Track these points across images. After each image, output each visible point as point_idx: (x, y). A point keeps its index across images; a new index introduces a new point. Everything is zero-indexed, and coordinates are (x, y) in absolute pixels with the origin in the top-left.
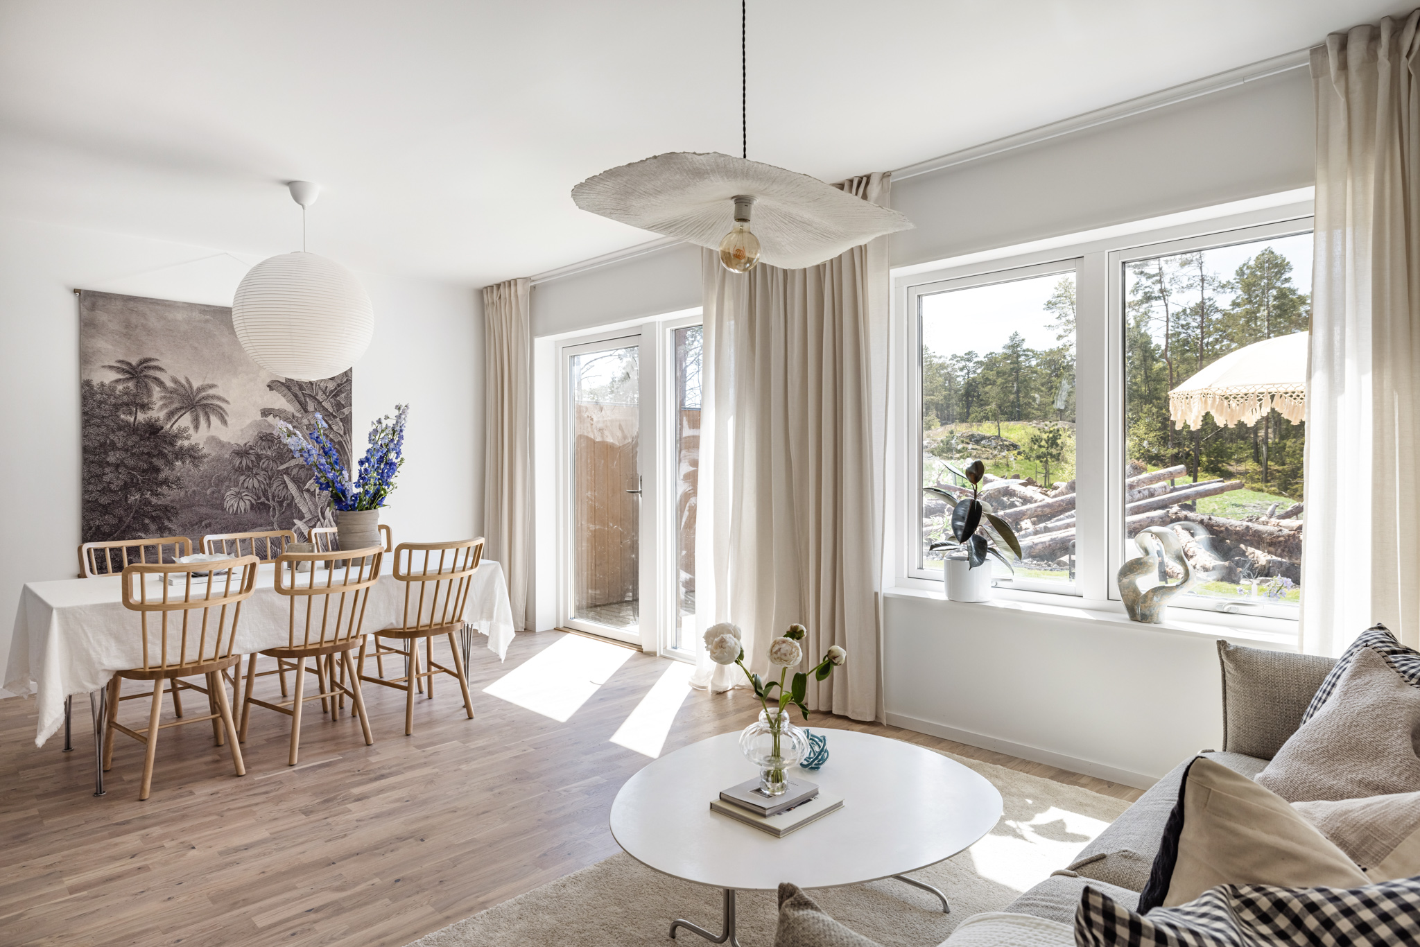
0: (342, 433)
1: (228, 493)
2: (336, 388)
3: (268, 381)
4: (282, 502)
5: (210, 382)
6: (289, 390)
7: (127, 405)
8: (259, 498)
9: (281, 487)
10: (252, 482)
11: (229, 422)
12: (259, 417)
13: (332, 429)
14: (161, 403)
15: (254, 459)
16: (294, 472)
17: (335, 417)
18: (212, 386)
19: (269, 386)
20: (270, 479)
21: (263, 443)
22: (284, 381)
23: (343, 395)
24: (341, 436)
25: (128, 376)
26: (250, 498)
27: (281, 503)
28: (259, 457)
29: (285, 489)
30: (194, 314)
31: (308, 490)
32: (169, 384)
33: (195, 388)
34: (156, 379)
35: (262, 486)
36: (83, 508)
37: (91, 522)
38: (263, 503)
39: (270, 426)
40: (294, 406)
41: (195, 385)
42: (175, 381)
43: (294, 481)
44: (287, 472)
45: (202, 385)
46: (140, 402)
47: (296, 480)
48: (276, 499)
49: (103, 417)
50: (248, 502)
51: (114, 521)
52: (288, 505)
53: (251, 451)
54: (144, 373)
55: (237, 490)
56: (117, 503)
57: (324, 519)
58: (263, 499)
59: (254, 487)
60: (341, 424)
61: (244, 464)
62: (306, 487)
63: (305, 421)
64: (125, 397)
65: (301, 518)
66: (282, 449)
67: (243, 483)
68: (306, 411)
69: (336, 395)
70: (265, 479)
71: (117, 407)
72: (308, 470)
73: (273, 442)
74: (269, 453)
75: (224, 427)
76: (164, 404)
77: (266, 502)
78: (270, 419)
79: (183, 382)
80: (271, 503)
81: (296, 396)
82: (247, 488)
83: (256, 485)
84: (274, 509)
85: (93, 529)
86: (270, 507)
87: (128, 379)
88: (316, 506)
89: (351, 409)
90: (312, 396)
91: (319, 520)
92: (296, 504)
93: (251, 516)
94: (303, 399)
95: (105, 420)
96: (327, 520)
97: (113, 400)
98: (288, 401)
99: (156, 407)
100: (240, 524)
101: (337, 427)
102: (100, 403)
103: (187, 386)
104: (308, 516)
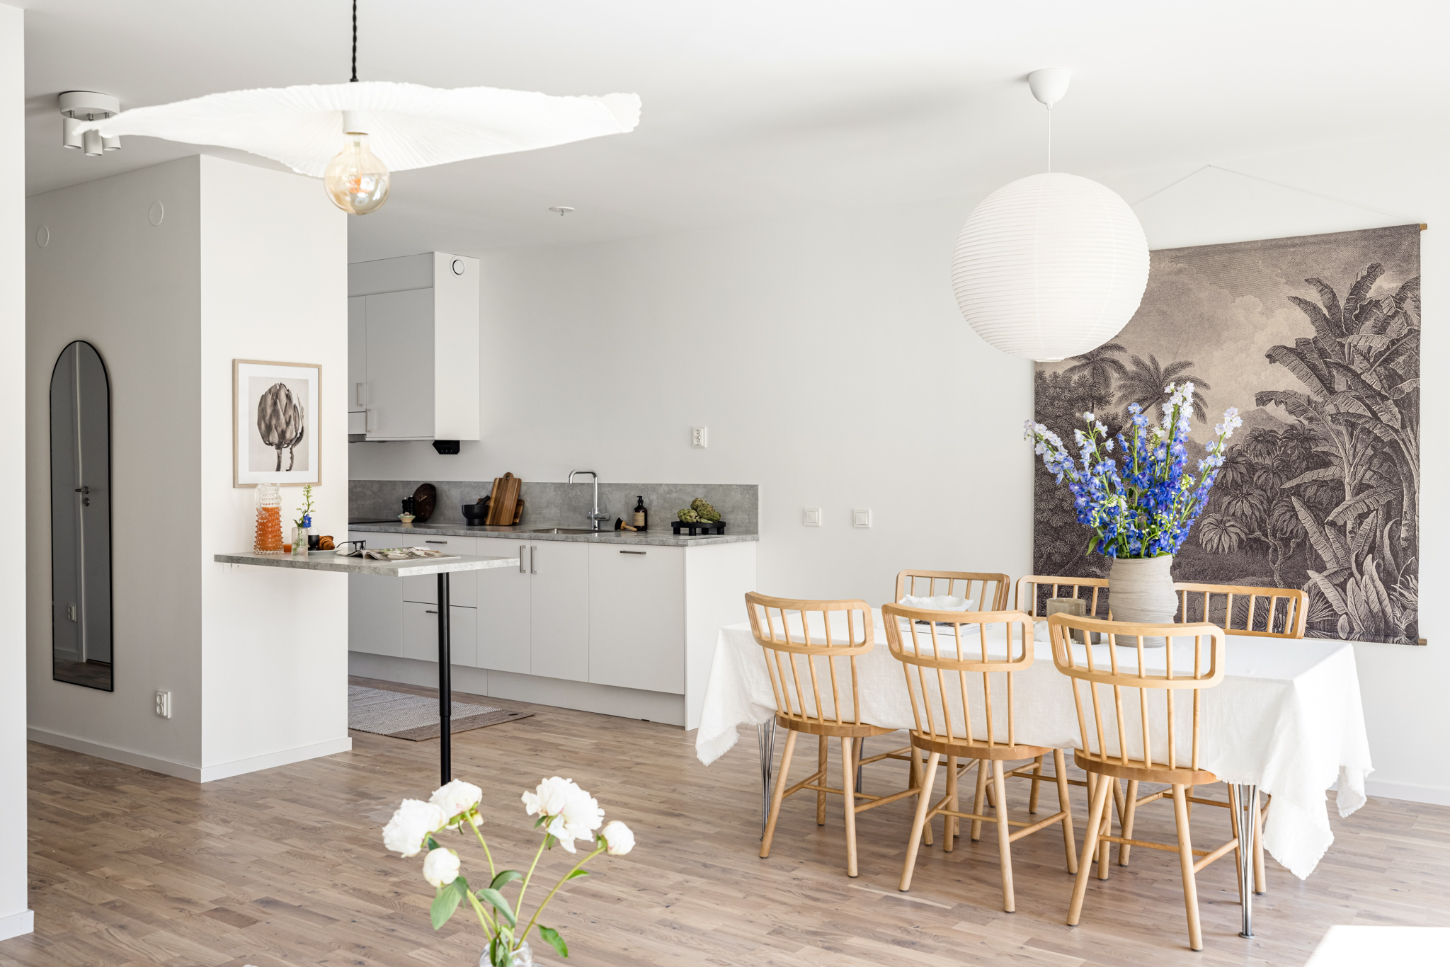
0: (1398, 426)
1: (1206, 521)
2: (1388, 348)
3: (1267, 347)
4: (1289, 539)
5: (1183, 360)
6: (1302, 359)
7: (1083, 399)
8: (1252, 532)
9: (1287, 516)
10: (1241, 507)
11: (1208, 416)
12: (1253, 406)
13: (1379, 419)
14: (1120, 394)
15: (1244, 470)
16: (1310, 492)
17: (1384, 398)
18: (1186, 365)
19: (1269, 356)
20: (1270, 502)
21: (1259, 447)
22: (1294, 346)
23: (1401, 359)
24: (1396, 431)
25: (1084, 361)
26: (1238, 531)
27: (1286, 542)
28: (1252, 468)
29: (1294, 520)
30: (1162, 265)
31: (1333, 524)
32: (1130, 368)
33: (1162, 370)
34: (1114, 362)
35: (1257, 513)
36: (1035, 530)
37: (1042, 548)
38: (1257, 540)
39: (1271, 418)
40: (1310, 385)
41: (1163, 366)
42: (1137, 362)
43: (1309, 507)
44: (1297, 491)
45: (1172, 365)
46: (1097, 394)
47: (1311, 506)
48: (1278, 534)
49: (1057, 417)
50: (1234, 537)
51: (1066, 550)
52: (1298, 545)
53: (1240, 459)
54: (1101, 356)
55: (1218, 516)
56: (1070, 526)
57: (1362, 574)
58: (1257, 534)
59: (1243, 513)
60: (1396, 410)
61: (1229, 478)
62: (1330, 518)
63: (1330, 409)
64: (1081, 389)
65: (1321, 568)
66: (1290, 456)
67: (1227, 507)
68: (1332, 391)
69: (1388, 361)
70: (1262, 503)
71: (1071, 402)
72: (1333, 489)
73: (1274, 444)
74: (1268, 461)
75: (1202, 424)
76: (1124, 396)
77: (1263, 538)
78: (1271, 407)
79: (1148, 362)
80: (1270, 540)
81: (1313, 368)
82: (1234, 514)
83: (1248, 511)
84: (1275, 550)
85: (1045, 556)
86: (1268, 547)
87: (1084, 365)
88: (1348, 552)
89: (1417, 382)
90: (1342, 366)
91: (1351, 575)
92: (1311, 546)
93: (1239, 558)
94: (1325, 371)
95: (1059, 420)
96: (1366, 577)
97: (1067, 394)
98: (1300, 378)
99: (1114, 400)
100: (1222, 569)
101: (1389, 417)
102: (1054, 398)
103: (1152, 367)
104: (1331, 567)
